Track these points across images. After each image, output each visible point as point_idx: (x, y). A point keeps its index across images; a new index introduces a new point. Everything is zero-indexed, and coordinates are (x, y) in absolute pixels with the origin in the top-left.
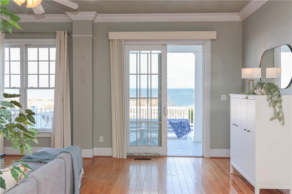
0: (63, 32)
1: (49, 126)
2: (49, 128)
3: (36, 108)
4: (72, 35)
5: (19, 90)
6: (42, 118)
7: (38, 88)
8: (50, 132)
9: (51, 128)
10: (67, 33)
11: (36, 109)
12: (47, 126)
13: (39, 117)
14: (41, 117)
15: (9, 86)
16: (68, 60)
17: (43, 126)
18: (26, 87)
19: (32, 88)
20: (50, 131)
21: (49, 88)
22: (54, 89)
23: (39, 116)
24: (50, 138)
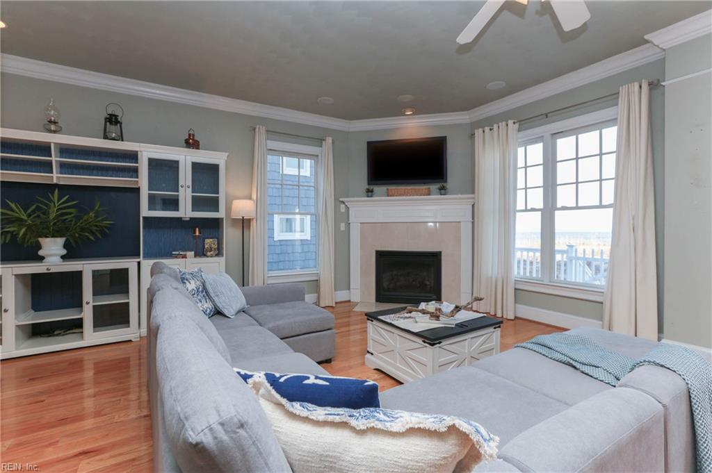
0: (636, 85)
1: (599, 280)
2: (599, 283)
3: (574, 248)
4: (663, 84)
5: (540, 213)
6: (586, 266)
7: (577, 208)
8: (603, 293)
9: (604, 283)
10: (647, 85)
11: (574, 250)
12: (595, 280)
13: (580, 264)
14: (584, 263)
15: (524, 208)
16: (650, 140)
17: (587, 279)
18: (552, 206)
19: (564, 208)
20: (603, 291)
21: (601, 206)
22: (611, 207)
23: (580, 261)
24: (602, 303)
